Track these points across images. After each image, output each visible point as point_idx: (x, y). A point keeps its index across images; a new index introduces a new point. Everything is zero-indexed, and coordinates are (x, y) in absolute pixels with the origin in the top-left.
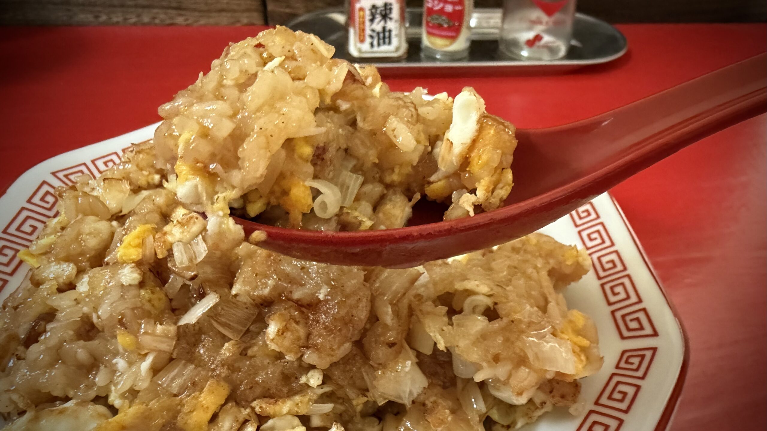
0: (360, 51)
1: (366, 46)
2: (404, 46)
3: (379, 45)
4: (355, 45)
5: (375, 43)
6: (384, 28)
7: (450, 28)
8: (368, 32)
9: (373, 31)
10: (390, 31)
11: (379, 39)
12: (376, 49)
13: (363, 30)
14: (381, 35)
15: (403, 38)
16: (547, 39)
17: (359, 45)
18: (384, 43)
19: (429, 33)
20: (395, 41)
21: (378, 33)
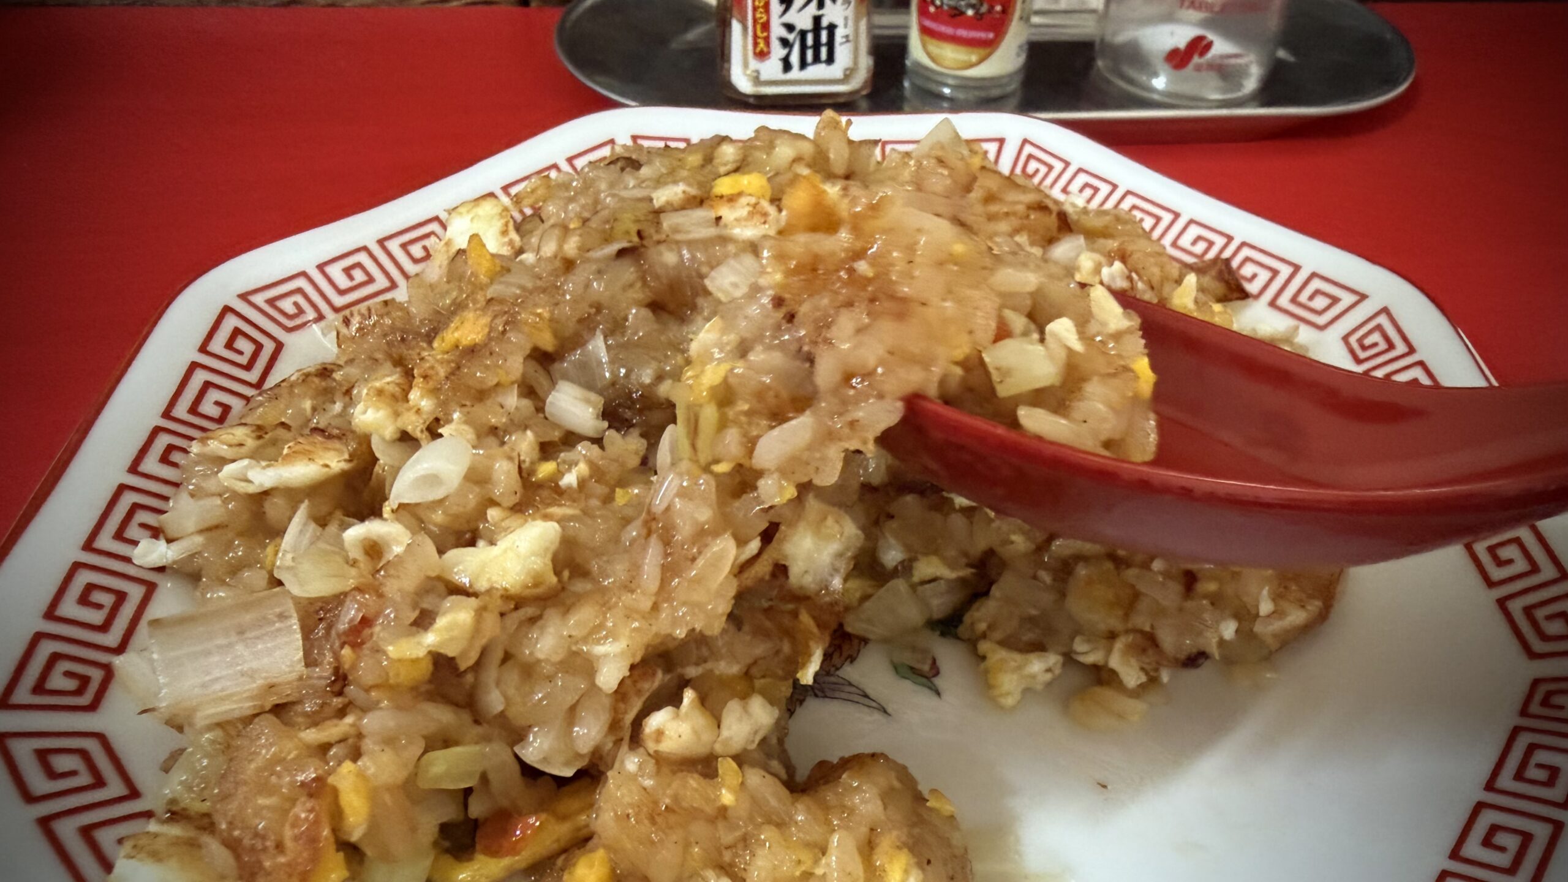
0: (757, 80)
1: (771, 68)
2: (866, 63)
3: (803, 65)
4: (746, 65)
5: (795, 59)
6: (817, 20)
7: (980, 21)
8: (777, 31)
9: (790, 28)
10: (832, 28)
11: (803, 48)
12: (795, 73)
13: (766, 26)
14: (810, 40)
15: (864, 44)
16: (1221, 47)
17: (754, 64)
18: (817, 59)
19: (925, 31)
20: (843, 54)
21: (803, 34)
